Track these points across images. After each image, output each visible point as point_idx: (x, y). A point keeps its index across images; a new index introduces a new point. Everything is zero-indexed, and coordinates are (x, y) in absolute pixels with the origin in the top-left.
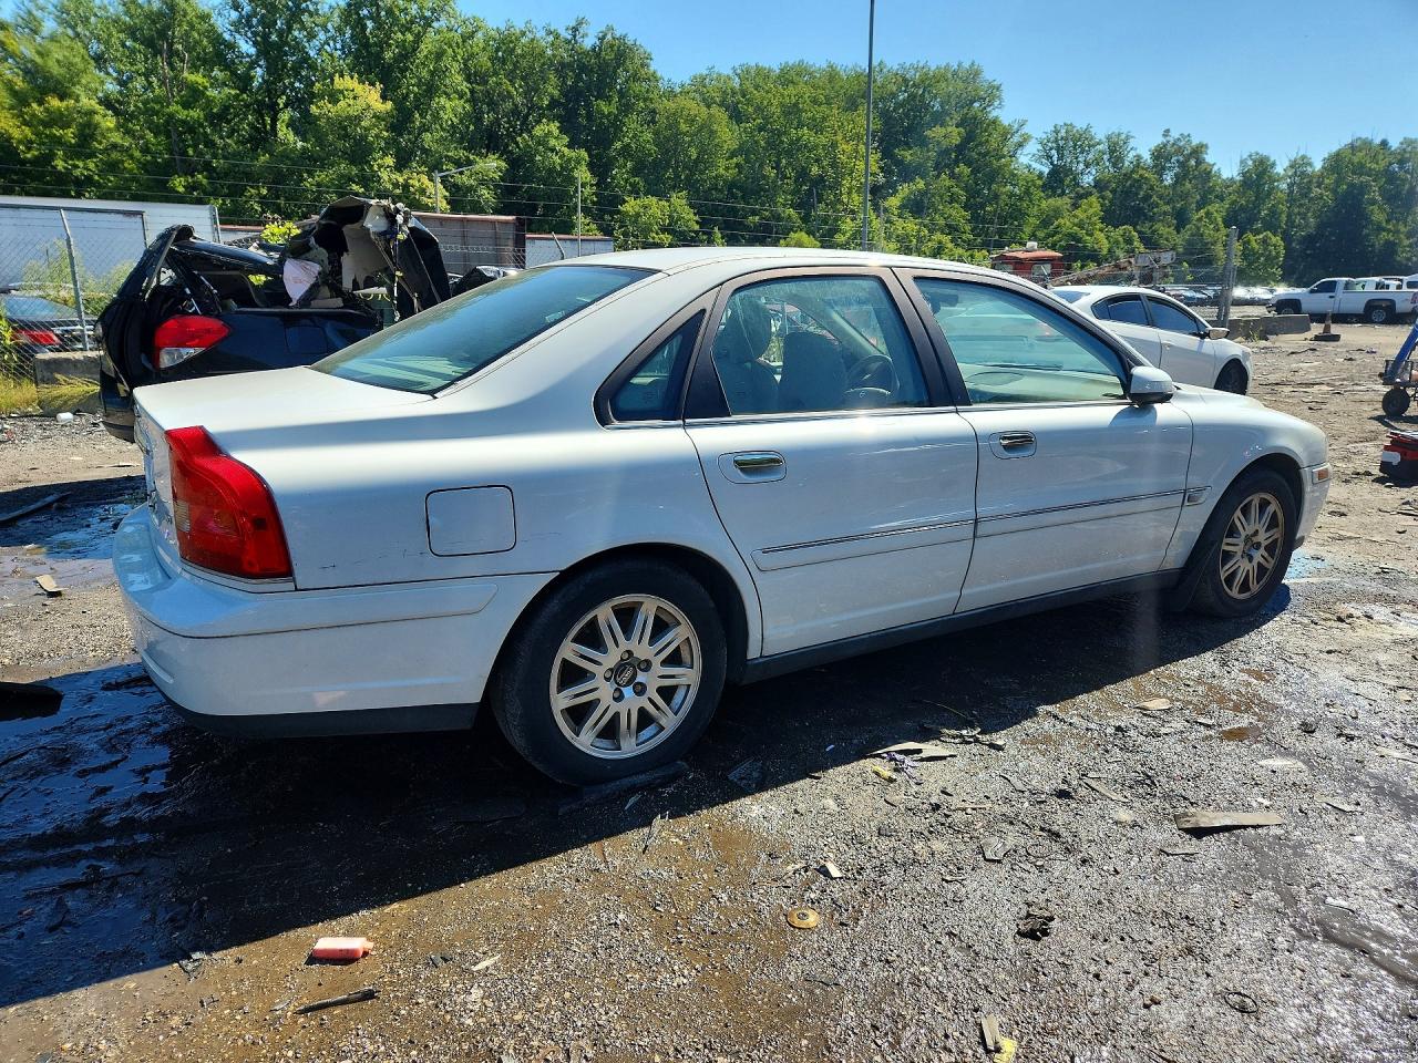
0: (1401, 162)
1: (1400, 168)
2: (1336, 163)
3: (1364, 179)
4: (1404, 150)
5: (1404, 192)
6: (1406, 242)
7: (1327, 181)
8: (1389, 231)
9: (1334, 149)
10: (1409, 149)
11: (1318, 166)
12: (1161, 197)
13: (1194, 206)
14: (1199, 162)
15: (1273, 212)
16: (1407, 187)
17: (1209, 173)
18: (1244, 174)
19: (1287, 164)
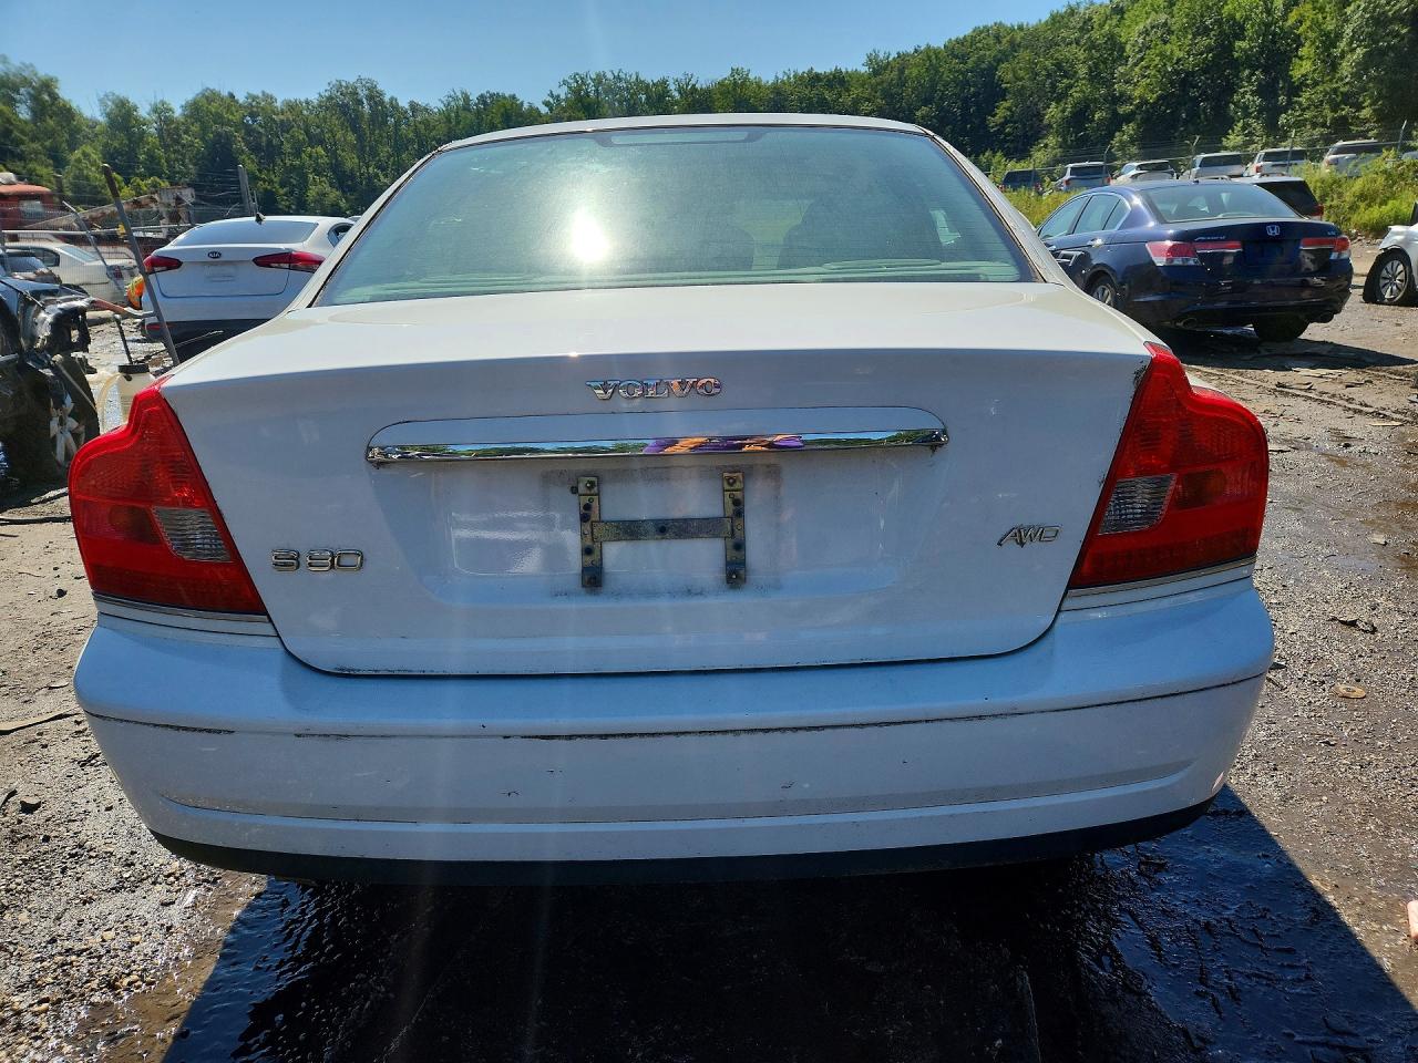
0: (253, 115)
1: (254, 121)
2: (195, 110)
3: (228, 129)
4: (251, 104)
5: (264, 144)
6: (282, 191)
7: (193, 128)
8: (265, 181)
9: (190, 97)
10: (254, 103)
11: (178, 113)
12: (23, 132)
13: (64, 145)
14: (54, 97)
15: (152, 157)
16: (264, 139)
17: (69, 110)
18: (108, 115)
19: (148, 108)
